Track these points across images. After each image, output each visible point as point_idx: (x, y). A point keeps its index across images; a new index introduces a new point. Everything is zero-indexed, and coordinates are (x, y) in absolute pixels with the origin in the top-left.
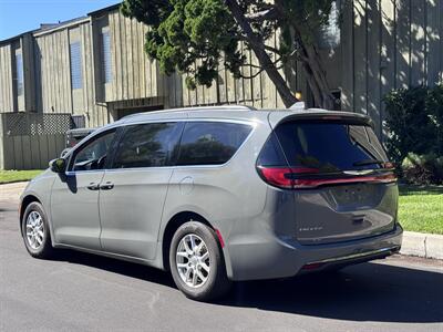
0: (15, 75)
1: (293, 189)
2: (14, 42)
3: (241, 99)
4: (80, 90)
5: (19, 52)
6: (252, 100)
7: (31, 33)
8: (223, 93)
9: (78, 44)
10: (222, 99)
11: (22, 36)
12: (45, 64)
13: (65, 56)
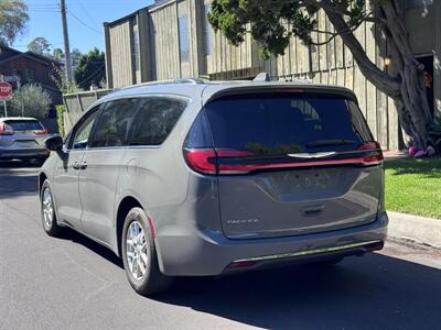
0: (133, 50)
1: (217, 175)
2: (131, 18)
3: (333, 67)
4: (187, 63)
5: (136, 28)
6: (344, 68)
7: (146, 9)
8: (315, 61)
9: (185, 17)
10: (315, 68)
11: (138, 12)
12: (159, 39)
13: (175, 30)
